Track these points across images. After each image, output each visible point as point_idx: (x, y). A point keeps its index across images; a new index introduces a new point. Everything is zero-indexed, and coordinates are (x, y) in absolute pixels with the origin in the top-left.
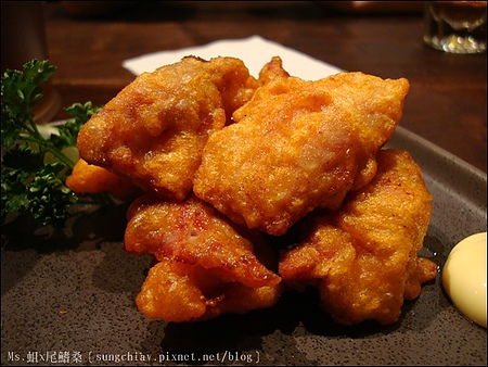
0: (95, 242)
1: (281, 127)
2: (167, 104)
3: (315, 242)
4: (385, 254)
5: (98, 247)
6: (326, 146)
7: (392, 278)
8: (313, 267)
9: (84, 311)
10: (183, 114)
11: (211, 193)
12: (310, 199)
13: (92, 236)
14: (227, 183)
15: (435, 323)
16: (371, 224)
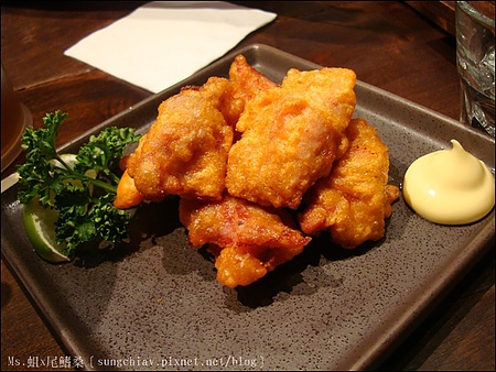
0: (150, 240)
1: (278, 133)
2: (190, 137)
3: (321, 204)
4: (367, 198)
5: (155, 244)
6: (313, 139)
7: (375, 212)
8: (325, 221)
9: (174, 294)
10: (204, 140)
11: (244, 191)
12: (311, 177)
13: (145, 236)
14: (253, 183)
15: (407, 230)
16: (354, 181)
